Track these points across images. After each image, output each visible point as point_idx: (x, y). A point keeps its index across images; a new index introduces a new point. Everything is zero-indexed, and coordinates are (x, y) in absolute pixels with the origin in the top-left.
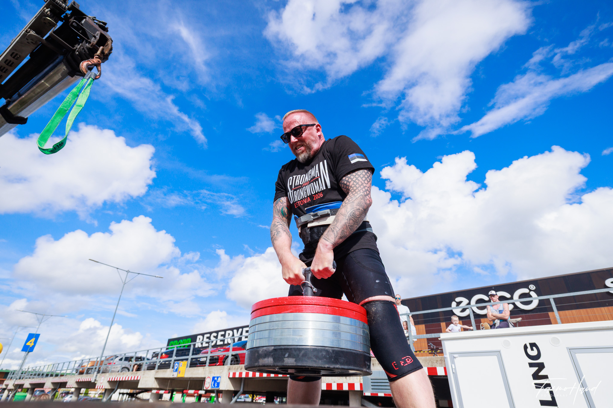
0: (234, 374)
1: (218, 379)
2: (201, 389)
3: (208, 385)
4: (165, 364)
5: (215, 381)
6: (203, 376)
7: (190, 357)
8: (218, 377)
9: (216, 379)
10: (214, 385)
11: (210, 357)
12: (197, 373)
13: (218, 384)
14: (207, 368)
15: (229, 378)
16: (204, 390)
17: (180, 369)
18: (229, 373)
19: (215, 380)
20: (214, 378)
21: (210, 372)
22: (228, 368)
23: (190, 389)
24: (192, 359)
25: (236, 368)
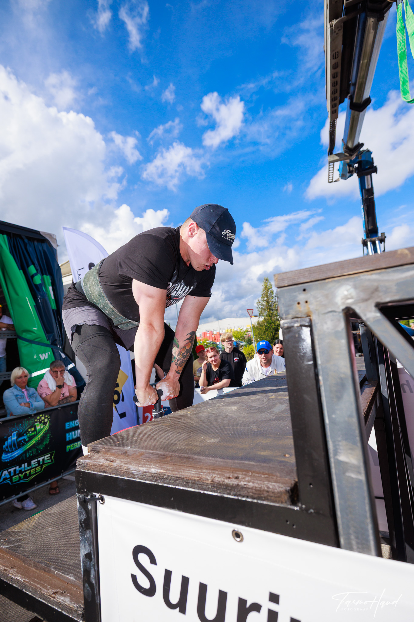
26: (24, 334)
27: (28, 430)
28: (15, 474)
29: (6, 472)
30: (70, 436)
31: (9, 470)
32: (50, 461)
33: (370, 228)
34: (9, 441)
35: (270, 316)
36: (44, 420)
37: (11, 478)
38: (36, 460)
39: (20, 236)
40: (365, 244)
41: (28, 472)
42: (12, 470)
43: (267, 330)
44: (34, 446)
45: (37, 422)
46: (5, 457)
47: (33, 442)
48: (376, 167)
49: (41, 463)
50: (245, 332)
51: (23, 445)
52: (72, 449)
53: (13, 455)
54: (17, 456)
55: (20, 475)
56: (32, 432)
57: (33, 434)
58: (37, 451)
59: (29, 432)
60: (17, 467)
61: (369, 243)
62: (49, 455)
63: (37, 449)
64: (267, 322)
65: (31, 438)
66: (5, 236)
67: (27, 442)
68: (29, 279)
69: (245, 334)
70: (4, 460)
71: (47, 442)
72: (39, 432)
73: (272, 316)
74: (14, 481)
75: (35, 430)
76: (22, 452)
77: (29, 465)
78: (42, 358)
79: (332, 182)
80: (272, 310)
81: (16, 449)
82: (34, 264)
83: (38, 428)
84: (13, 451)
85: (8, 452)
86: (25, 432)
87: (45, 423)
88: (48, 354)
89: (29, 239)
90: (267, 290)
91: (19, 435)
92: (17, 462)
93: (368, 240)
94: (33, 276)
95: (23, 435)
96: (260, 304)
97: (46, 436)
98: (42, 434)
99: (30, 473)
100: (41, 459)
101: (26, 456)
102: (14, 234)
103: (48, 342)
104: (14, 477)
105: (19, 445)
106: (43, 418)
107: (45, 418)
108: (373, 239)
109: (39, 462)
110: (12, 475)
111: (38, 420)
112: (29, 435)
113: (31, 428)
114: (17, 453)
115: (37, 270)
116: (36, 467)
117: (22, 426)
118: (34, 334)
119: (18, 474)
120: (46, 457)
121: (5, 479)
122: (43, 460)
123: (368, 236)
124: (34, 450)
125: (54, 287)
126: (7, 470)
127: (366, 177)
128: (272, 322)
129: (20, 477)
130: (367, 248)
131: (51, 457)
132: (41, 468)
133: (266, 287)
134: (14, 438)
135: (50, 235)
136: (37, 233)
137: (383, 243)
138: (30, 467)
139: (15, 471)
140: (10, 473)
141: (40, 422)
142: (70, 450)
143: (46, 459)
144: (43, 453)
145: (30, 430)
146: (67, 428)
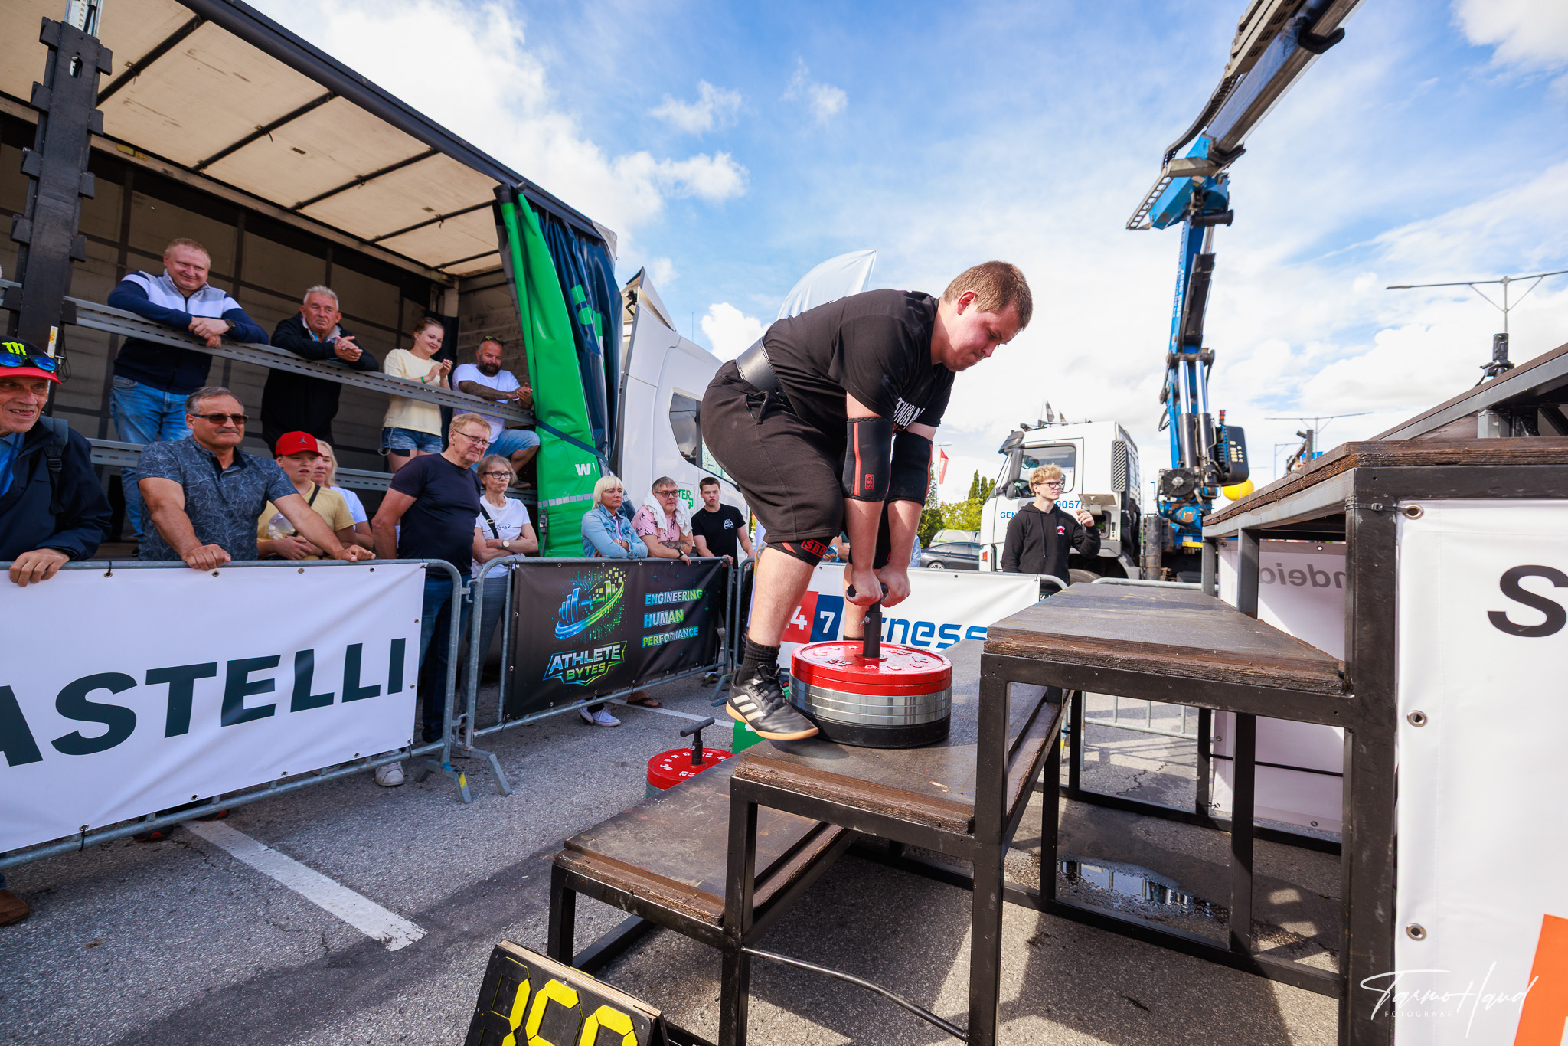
26: (552, 418)
27: (594, 589)
28: (570, 667)
29: (558, 659)
30: (650, 620)
31: (563, 657)
32: (618, 657)
33: (1188, 334)
34: (568, 602)
36: (617, 579)
37: (565, 671)
38: (600, 650)
39: (560, 221)
40: (1173, 364)
41: (588, 668)
42: (567, 657)
44: (600, 622)
45: (607, 579)
46: (561, 631)
47: (599, 614)
48: (1231, 212)
49: (607, 658)
51: (586, 616)
52: (650, 644)
53: (570, 630)
54: (575, 633)
55: (577, 670)
56: (601, 595)
57: (601, 599)
58: (603, 635)
59: (596, 594)
60: (575, 654)
61: (1182, 364)
62: (618, 646)
63: (604, 630)
65: (598, 606)
66: (537, 214)
67: (592, 612)
68: (573, 310)
70: (558, 635)
71: (617, 621)
72: (609, 600)
74: (568, 678)
75: (604, 593)
76: (583, 628)
77: (591, 656)
78: (580, 473)
79: (1135, 228)
81: (576, 621)
82: (582, 282)
83: (608, 591)
84: (571, 623)
85: (563, 623)
86: (591, 593)
87: (618, 585)
89: (576, 230)
91: (583, 596)
92: (578, 644)
93: (1179, 354)
94: (578, 308)
95: (587, 599)
97: (618, 610)
98: (611, 603)
99: (590, 669)
100: (607, 649)
101: (588, 637)
102: (552, 216)
103: (593, 444)
104: (568, 672)
105: (581, 614)
106: (616, 574)
107: (620, 576)
108: (1192, 356)
109: (604, 653)
110: (566, 666)
111: (609, 575)
112: (595, 599)
113: (598, 587)
114: (576, 629)
115: (587, 295)
116: (599, 662)
117: (587, 578)
118: (573, 423)
119: (574, 668)
120: (615, 647)
121: (556, 671)
122: (611, 651)
123: (1179, 350)
124: (600, 630)
125: (607, 339)
126: (561, 655)
127: (1203, 229)
129: (576, 673)
130: (1177, 373)
131: (620, 649)
132: (606, 666)
134: (575, 599)
135: (608, 232)
136: (588, 222)
137: (1207, 367)
138: (591, 661)
139: (571, 659)
140: (563, 661)
141: (613, 583)
142: (647, 645)
143: (614, 652)
144: (611, 641)
145: (597, 591)
146: (647, 603)
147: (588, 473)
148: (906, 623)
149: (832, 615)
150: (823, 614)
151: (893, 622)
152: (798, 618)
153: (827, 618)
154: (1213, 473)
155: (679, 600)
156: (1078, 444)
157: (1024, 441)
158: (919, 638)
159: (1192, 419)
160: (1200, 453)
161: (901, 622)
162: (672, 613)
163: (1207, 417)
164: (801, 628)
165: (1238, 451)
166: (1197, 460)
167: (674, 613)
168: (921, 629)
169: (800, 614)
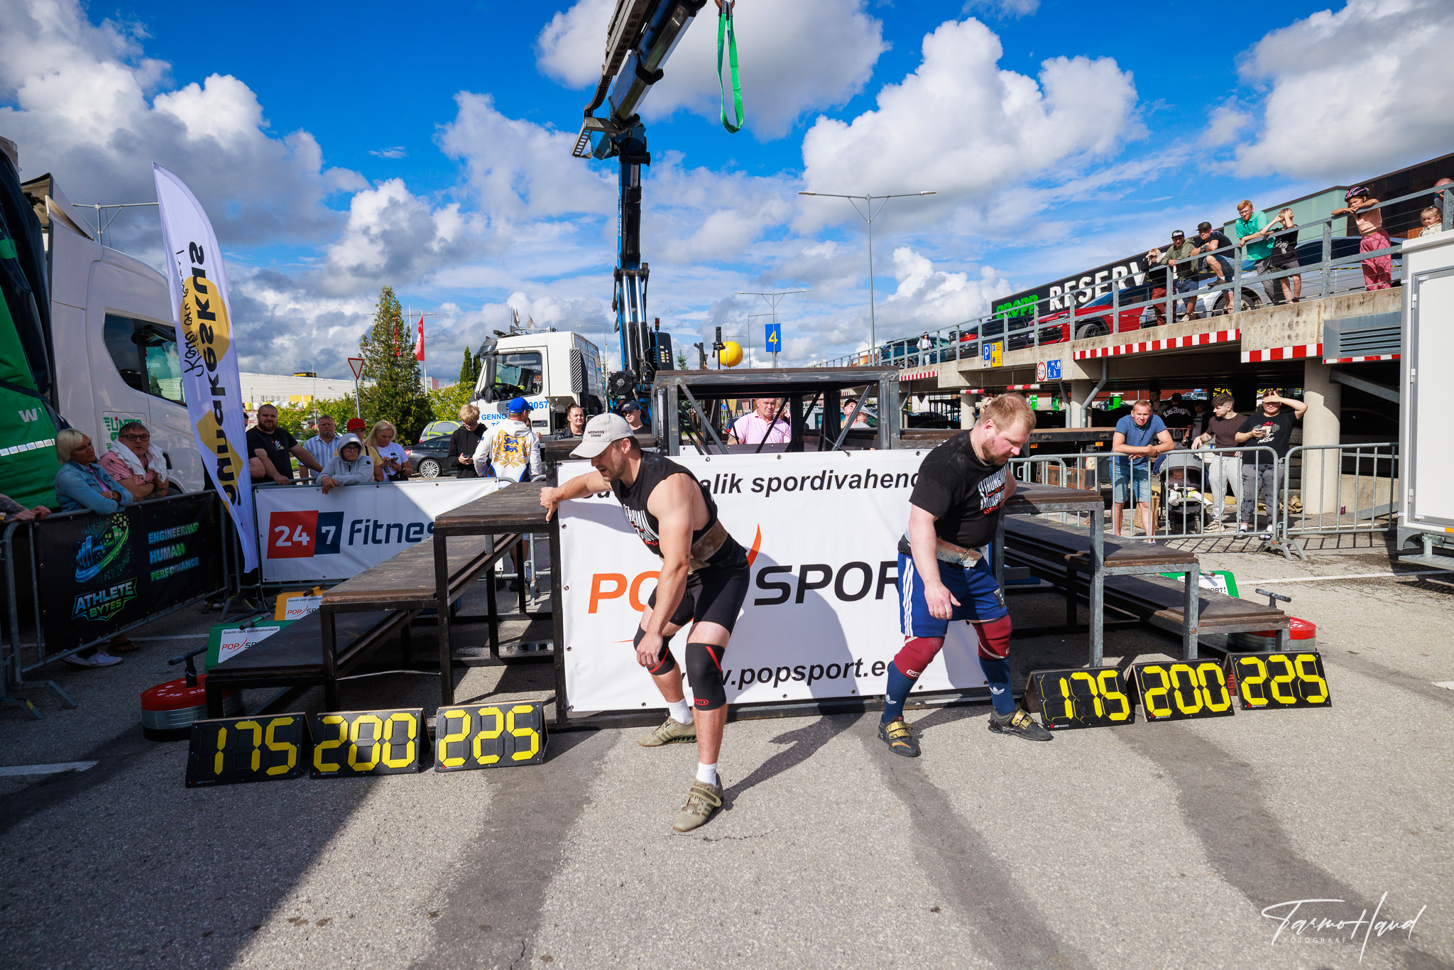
0: (1083, 354)
1: (1056, 364)
2: (1034, 382)
3: (1042, 374)
4: (970, 349)
5: (1053, 368)
6: (1032, 362)
7: (1006, 333)
8: (1056, 362)
9: (1053, 364)
10: (1052, 373)
11: (1040, 330)
12: (1022, 357)
13: (1059, 372)
14: (1036, 348)
15: (1075, 360)
16: (1038, 383)
17: (994, 354)
18: (1074, 353)
19: (1052, 366)
20: (1049, 363)
21: (1042, 355)
22: (1072, 345)
23: (1016, 383)
24: (1009, 337)
25: (1085, 343)
27: (104, 535)
28: (92, 606)
29: (81, 600)
30: (155, 556)
31: (85, 598)
32: (131, 593)
33: (628, 252)
34: (83, 549)
35: (392, 379)
36: (122, 523)
37: (88, 609)
38: (115, 588)
40: (618, 277)
41: (107, 605)
42: (88, 597)
43: (382, 410)
44: (112, 564)
45: (114, 525)
46: (80, 575)
47: (110, 557)
48: (648, 154)
49: (122, 594)
50: (303, 412)
51: (100, 560)
52: (158, 578)
53: (88, 574)
54: (93, 576)
55: (99, 608)
56: (110, 540)
57: (110, 543)
58: (116, 574)
59: (106, 540)
60: (94, 594)
61: (625, 278)
62: (130, 583)
63: (116, 570)
64: (387, 393)
65: (109, 550)
67: (104, 556)
69: (303, 418)
70: (79, 579)
71: (126, 561)
72: (118, 543)
73: (396, 380)
74: (92, 615)
75: (113, 537)
76: (98, 571)
77: (108, 594)
78: (26, 420)
79: (578, 156)
80: (399, 366)
81: (92, 566)
83: (116, 535)
84: (88, 568)
85: (82, 568)
86: (101, 540)
87: (123, 529)
88: (38, 411)
90: (390, 319)
91: (95, 543)
92: (95, 585)
93: (625, 272)
95: (99, 544)
96: (369, 348)
97: (126, 551)
98: (120, 546)
99: (109, 606)
100: (121, 587)
101: (103, 578)
103: (35, 387)
104: (91, 610)
105: (95, 558)
106: (121, 519)
107: (124, 520)
108: (632, 271)
109: (119, 590)
110: (89, 606)
112: (105, 544)
113: (107, 533)
114: (93, 572)
116: (116, 599)
117: (96, 528)
119: (95, 606)
120: (127, 584)
121: (81, 611)
122: (124, 588)
123: (623, 266)
124: (113, 571)
126: (83, 597)
127: (632, 166)
128: (397, 394)
129: (98, 610)
130: (621, 285)
131: (132, 586)
132: (122, 601)
133: (387, 311)
134: (89, 546)
135: (10, 143)
137: (645, 280)
138: (109, 598)
139: (91, 599)
140: (85, 601)
141: (119, 527)
142: (155, 579)
143: (127, 588)
144: (122, 580)
145: (106, 536)
146: (151, 542)
147: (35, 418)
148: (400, 526)
149: (333, 529)
150: (324, 529)
151: (389, 527)
152: (300, 535)
153: (328, 532)
154: (648, 373)
155: (179, 535)
156: (543, 351)
157: (497, 348)
158: (412, 536)
159: (633, 325)
160: (639, 356)
161: (395, 526)
162: (173, 547)
163: (644, 324)
164: (305, 543)
165: (665, 353)
166: (637, 363)
167: (176, 547)
168: (413, 529)
169: (302, 531)
